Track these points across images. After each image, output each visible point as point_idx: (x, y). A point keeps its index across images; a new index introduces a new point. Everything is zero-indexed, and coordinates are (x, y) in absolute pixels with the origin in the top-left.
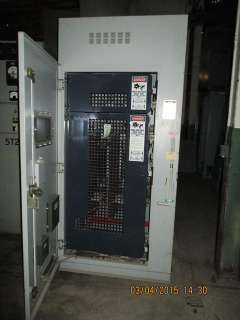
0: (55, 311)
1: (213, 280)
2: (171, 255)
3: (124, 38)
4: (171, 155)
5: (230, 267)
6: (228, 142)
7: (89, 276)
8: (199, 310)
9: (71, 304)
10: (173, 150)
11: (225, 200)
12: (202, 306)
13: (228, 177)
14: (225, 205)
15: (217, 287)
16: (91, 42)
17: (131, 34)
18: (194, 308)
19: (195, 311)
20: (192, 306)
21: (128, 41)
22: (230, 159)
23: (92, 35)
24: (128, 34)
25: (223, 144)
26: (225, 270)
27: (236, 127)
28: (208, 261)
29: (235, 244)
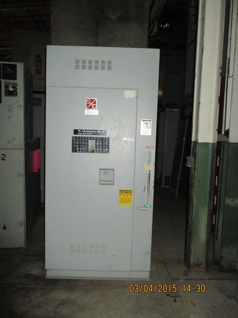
0: (51, 314)
1: (186, 274)
2: (150, 255)
3: (106, 65)
4: (148, 166)
5: (198, 261)
6: (193, 154)
7: (76, 281)
8: (178, 299)
9: (65, 306)
10: (149, 161)
11: (193, 204)
12: (180, 296)
13: (194, 184)
14: (193, 208)
15: (190, 279)
16: (77, 67)
17: (112, 62)
18: (173, 298)
19: (175, 301)
20: (171, 297)
21: (109, 68)
22: (195, 168)
23: (77, 61)
24: (110, 62)
25: (189, 156)
26: (194, 264)
27: (199, 141)
28: (179, 259)
29: (202, 241)
